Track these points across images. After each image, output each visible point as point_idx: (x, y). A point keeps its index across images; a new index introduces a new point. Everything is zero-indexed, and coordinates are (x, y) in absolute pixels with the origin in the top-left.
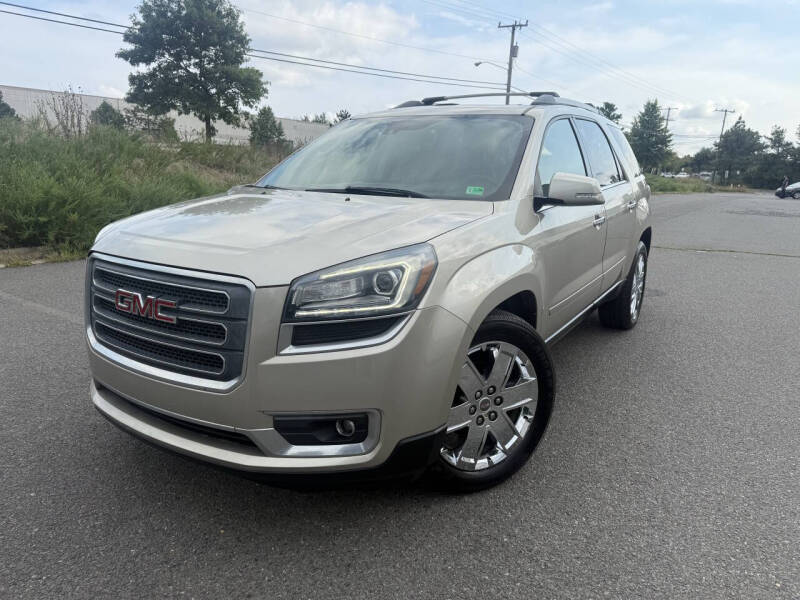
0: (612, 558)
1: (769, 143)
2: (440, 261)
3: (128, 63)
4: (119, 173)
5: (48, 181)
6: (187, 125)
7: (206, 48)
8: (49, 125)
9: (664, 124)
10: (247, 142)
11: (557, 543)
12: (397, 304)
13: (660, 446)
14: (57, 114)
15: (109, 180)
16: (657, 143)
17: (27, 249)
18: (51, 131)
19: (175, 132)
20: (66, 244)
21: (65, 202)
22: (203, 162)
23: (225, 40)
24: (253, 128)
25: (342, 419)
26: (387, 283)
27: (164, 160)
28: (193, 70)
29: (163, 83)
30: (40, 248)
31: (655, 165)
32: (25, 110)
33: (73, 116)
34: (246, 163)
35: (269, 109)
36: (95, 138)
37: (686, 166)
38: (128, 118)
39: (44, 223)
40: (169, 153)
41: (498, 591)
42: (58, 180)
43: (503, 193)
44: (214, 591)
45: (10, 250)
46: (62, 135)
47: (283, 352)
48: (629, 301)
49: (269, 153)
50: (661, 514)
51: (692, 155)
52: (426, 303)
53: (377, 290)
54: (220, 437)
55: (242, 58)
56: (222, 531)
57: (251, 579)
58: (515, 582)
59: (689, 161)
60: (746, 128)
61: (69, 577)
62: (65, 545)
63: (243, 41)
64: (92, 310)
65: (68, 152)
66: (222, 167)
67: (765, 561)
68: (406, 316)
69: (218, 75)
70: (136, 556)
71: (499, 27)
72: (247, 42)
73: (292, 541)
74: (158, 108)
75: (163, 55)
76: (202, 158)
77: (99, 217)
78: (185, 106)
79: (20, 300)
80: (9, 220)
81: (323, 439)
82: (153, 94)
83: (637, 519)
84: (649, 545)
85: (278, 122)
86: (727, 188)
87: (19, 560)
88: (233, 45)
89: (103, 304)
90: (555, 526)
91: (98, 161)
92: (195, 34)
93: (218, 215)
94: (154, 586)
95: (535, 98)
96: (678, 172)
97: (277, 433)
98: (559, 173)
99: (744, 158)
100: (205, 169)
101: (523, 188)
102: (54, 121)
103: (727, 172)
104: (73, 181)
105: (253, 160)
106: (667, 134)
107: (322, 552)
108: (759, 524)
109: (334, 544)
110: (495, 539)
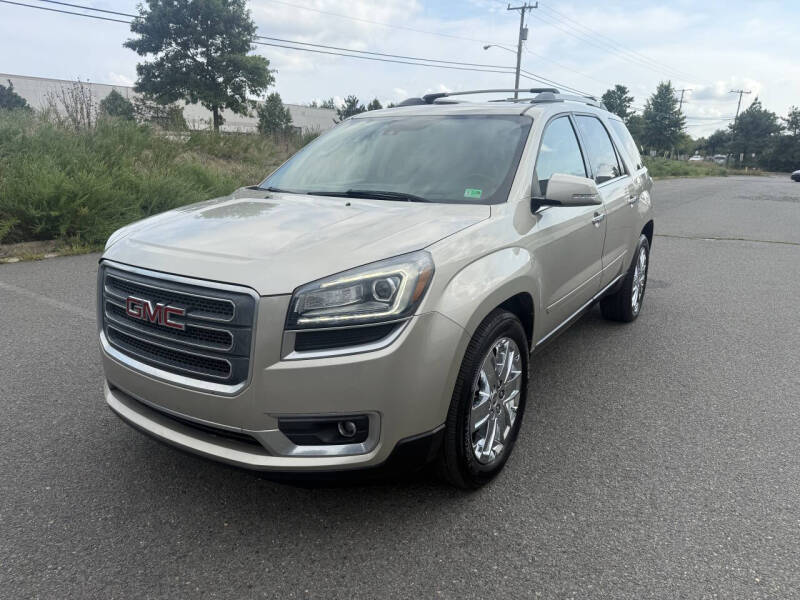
0: (597, 552)
1: (786, 125)
2: (437, 266)
3: (135, 53)
4: (128, 165)
5: (59, 176)
6: (196, 114)
7: (212, 36)
8: (58, 117)
9: (678, 106)
10: (255, 130)
11: (544, 537)
12: (395, 310)
13: (652, 442)
14: (67, 107)
15: (118, 173)
16: (670, 126)
17: (39, 243)
18: (61, 123)
19: (184, 121)
20: (78, 237)
21: (76, 196)
22: (211, 152)
23: (232, 28)
24: (261, 115)
25: (344, 421)
26: (385, 290)
27: (171, 151)
28: (201, 59)
29: (170, 73)
30: (52, 241)
31: (668, 148)
32: (36, 102)
33: (82, 108)
34: (253, 152)
35: (277, 94)
36: (104, 131)
37: (700, 148)
38: (138, 106)
39: (56, 217)
40: (177, 144)
41: (486, 583)
42: (68, 174)
43: (500, 196)
44: (217, 582)
45: (23, 244)
46: (73, 127)
47: (287, 358)
48: (631, 294)
49: (277, 142)
50: (648, 510)
51: (706, 138)
52: (424, 309)
53: (376, 296)
54: (227, 437)
55: (249, 46)
56: (226, 525)
57: (251, 570)
58: (503, 576)
59: (704, 144)
60: (763, 109)
61: (83, 567)
62: (78, 537)
63: (249, 28)
64: (104, 315)
65: (78, 145)
66: (230, 157)
67: (747, 557)
68: (404, 321)
69: (224, 63)
70: (145, 548)
71: (509, 9)
72: (254, 30)
73: (291, 534)
74: (166, 97)
75: (170, 44)
76: (210, 149)
77: (109, 210)
78: (192, 95)
79: (33, 294)
80: (20, 214)
81: (326, 440)
82: (161, 84)
83: (625, 514)
84: (635, 540)
85: (285, 109)
86: (742, 171)
87: (36, 551)
88: (239, 33)
89: (114, 310)
90: (544, 521)
91: (108, 153)
92: (202, 23)
94: (161, 577)
95: (536, 95)
96: (692, 155)
97: (282, 434)
98: (556, 174)
99: (760, 140)
100: (213, 159)
101: (521, 190)
102: (64, 114)
103: (742, 155)
104: (82, 175)
105: (259, 150)
106: (681, 116)
107: (320, 545)
108: (744, 520)
109: (331, 537)
110: (486, 533)
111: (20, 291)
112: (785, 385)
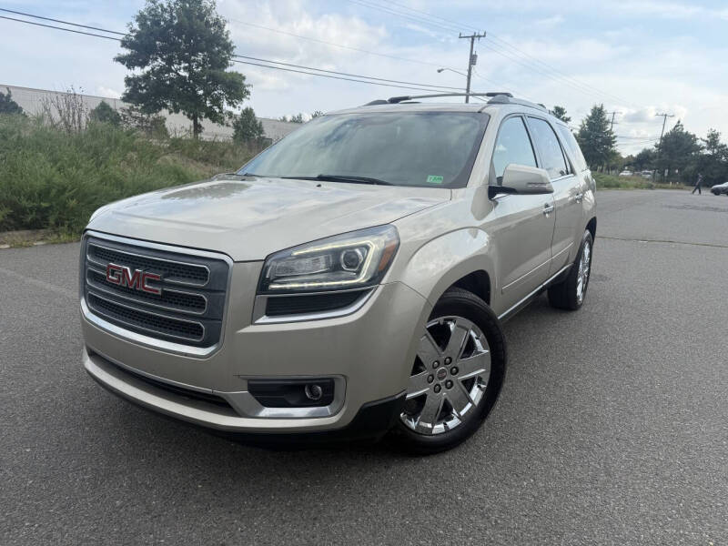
0: (557, 516)
1: (705, 145)
2: (402, 241)
3: (124, 67)
4: (114, 164)
5: (49, 170)
6: (177, 123)
7: (195, 54)
8: (52, 120)
9: (609, 127)
10: (231, 139)
11: (506, 501)
12: (362, 279)
14: (60, 112)
15: (105, 171)
16: (602, 144)
17: (29, 232)
18: (54, 126)
19: (166, 130)
20: (65, 228)
21: (65, 189)
22: (190, 155)
23: (213, 47)
24: (236, 126)
25: (311, 384)
26: (353, 260)
27: (155, 154)
28: (183, 73)
29: (155, 84)
30: (42, 231)
31: (601, 164)
32: (31, 108)
33: (74, 113)
34: (229, 157)
35: (251, 110)
36: (94, 133)
37: (629, 165)
38: (124, 116)
39: (47, 208)
40: (160, 148)
41: (452, 544)
42: (59, 170)
43: (461, 181)
45: (14, 232)
46: (65, 130)
47: (258, 322)
48: (576, 285)
49: (250, 148)
50: (603, 477)
51: (635, 155)
52: (389, 279)
53: (344, 266)
54: (199, 399)
55: (227, 63)
56: (200, 486)
57: (225, 529)
58: (468, 537)
59: (632, 161)
60: (685, 131)
62: (56, 496)
63: (228, 47)
64: (85, 283)
65: (69, 145)
66: (207, 160)
67: (699, 521)
68: (370, 290)
69: (205, 78)
70: (121, 507)
71: (460, 37)
72: (232, 49)
73: (263, 496)
74: (151, 107)
75: (156, 59)
76: (189, 152)
77: (95, 204)
78: (175, 106)
79: (22, 277)
80: (13, 205)
81: (292, 402)
82: (146, 95)
83: (581, 481)
84: (592, 505)
85: (258, 122)
86: (666, 186)
87: (14, 509)
88: (219, 51)
89: (96, 277)
90: (505, 486)
91: (96, 153)
92: (185, 41)
93: (202, 199)
94: (136, 534)
95: (491, 98)
96: (622, 170)
97: (251, 396)
98: (511, 165)
99: (682, 158)
100: (192, 162)
101: (479, 177)
102: (57, 117)
103: (667, 171)
104: (72, 170)
105: (235, 155)
106: (612, 136)
107: (290, 506)
108: (693, 488)
109: (302, 500)
110: (450, 497)
111: (9, 273)
112: (721, 367)
